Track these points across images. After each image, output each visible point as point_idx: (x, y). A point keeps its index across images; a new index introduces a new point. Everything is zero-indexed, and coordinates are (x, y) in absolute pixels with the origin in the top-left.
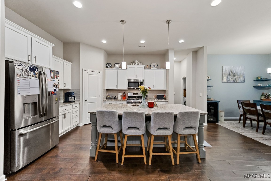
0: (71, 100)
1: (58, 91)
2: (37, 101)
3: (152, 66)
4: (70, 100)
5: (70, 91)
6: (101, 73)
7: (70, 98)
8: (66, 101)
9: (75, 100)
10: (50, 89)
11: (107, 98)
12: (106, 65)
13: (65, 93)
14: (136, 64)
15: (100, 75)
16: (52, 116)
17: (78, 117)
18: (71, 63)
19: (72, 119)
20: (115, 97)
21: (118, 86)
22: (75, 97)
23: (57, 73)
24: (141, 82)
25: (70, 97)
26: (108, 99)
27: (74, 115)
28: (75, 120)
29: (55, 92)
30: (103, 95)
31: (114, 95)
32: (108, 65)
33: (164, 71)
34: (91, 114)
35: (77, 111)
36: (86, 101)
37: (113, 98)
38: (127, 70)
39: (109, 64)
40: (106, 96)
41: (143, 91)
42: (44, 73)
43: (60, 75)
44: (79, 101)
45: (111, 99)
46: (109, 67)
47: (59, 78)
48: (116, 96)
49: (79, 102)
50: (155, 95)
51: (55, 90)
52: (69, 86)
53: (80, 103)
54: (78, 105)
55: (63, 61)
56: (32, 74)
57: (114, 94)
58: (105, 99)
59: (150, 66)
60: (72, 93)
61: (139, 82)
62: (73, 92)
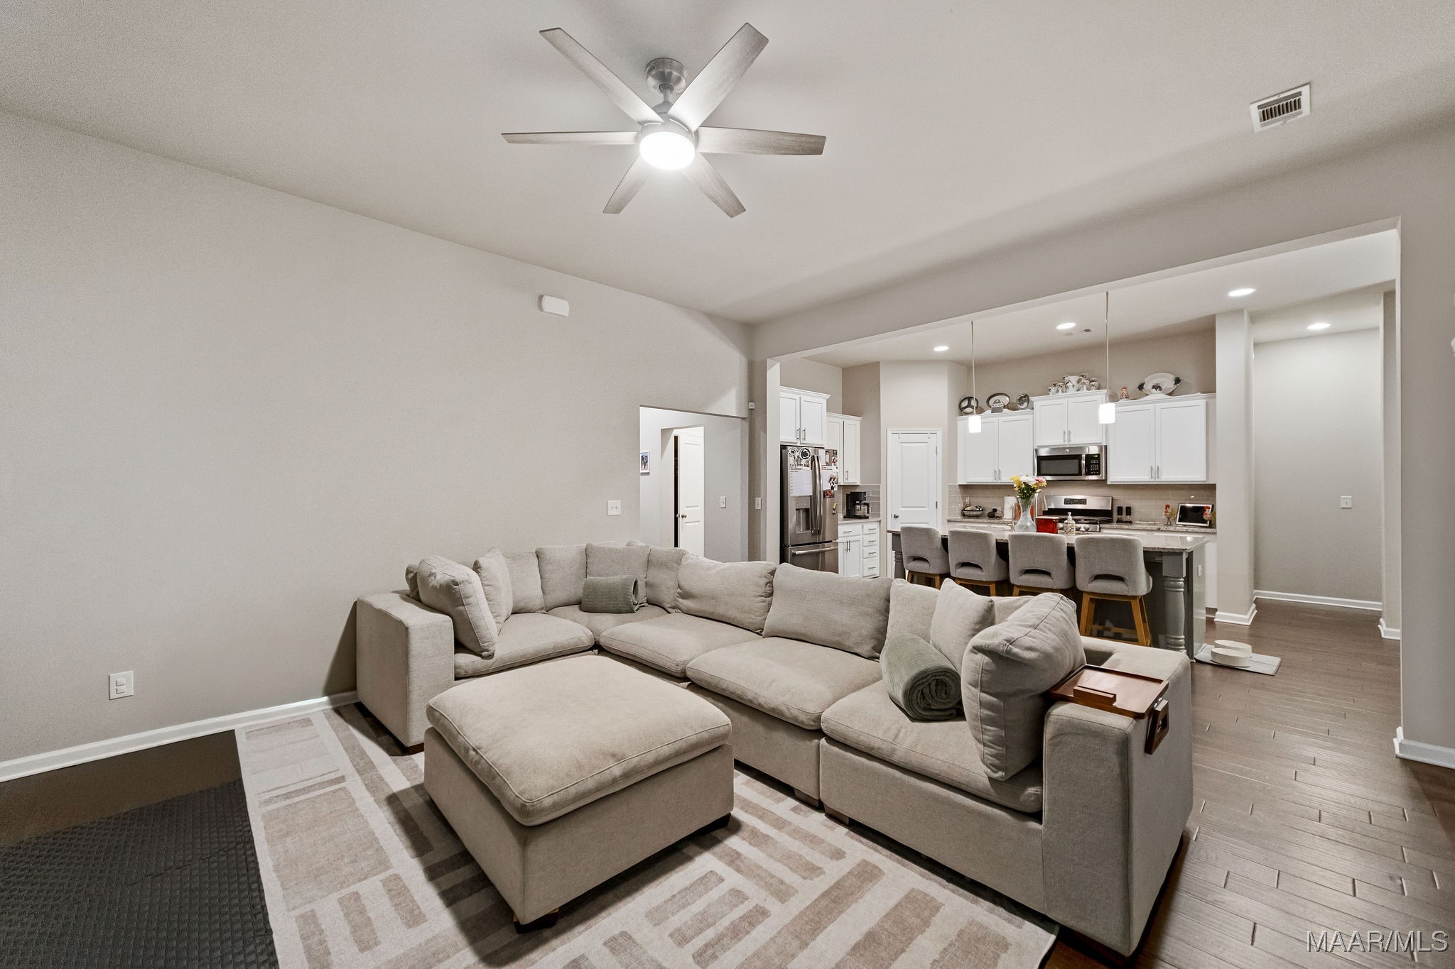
0: (860, 512)
1: (836, 489)
2: (809, 507)
3: (1148, 386)
4: (858, 514)
5: (857, 490)
6: (940, 433)
7: (858, 507)
8: (850, 515)
9: (868, 512)
10: (826, 486)
11: (964, 515)
12: (960, 404)
13: (847, 495)
14: (1071, 391)
15: (937, 439)
16: (824, 537)
17: (878, 558)
18: (860, 418)
19: (861, 547)
20: (995, 510)
21: (1000, 471)
22: (868, 505)
23: (835, 453)
24: (1089, 457)
25: (858, 504)
26: (969, 517)
27: (867, 550)
28: (868, 563)
29: (832, 491)
30: (947, 502)
31: (989, 503)
32: (965, 404)
33: (1207, 403)
34: (893, 534)
35: (874, 543)
36: (896, 517)
37: (987, 512)
38: (1033, 414)
39: (970, 399)
40: (961, 506)
41: (1020, 489)
42: (818, 457)
43: (839, 457)
44: (879, 516)
45: (977, 517)
46: (968, 410)
47: (837, 463)
48: (999, 509)
49: (879, 519)
50: (1168, 506)
51: (832, 488)
52: (855, 478)
53: (880, 521)
54: (875, 526)
55: (842, 418)
56: (804, 462)
57: (991, 500)
58: (959, 517)
59: (1141, 387)
60: (863, 494)
61: (1078, 457)
62: (865, 493)
